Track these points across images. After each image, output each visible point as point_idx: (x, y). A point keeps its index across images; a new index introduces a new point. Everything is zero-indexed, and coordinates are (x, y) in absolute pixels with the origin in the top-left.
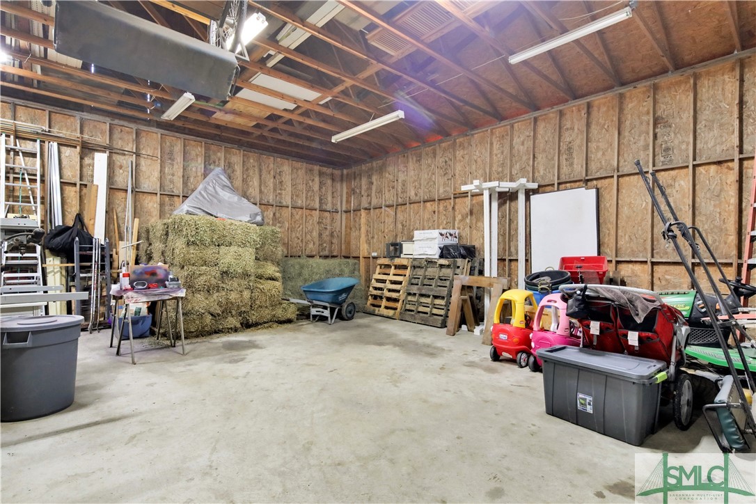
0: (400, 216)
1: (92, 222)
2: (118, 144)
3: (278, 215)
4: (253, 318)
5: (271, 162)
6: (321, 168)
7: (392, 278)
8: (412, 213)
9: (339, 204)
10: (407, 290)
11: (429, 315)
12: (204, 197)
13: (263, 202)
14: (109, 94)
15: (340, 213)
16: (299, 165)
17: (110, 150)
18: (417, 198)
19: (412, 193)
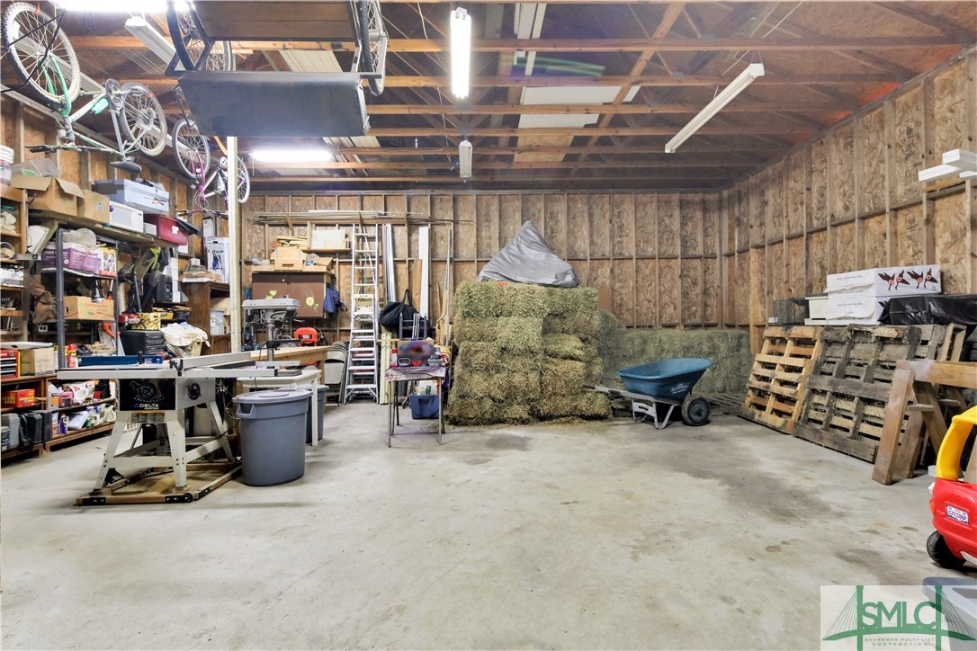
0: (816, 250)
1: (418, 297)
2: (439, 214)
3: (617, 271)
4: (545, 409)
5: (603, 202)
6: (684, 196)
7: (787, 360)
8: (839, 243)
9: (717, 244)
10: (810, 383)
11: (850, 434)
12: (505, 259)
13: (597, 256)
14: (414, 166)
15: (718, 259)
16: (647, 198)
17: (433, 222)
18: (849, 214)
19: (839, 207)
